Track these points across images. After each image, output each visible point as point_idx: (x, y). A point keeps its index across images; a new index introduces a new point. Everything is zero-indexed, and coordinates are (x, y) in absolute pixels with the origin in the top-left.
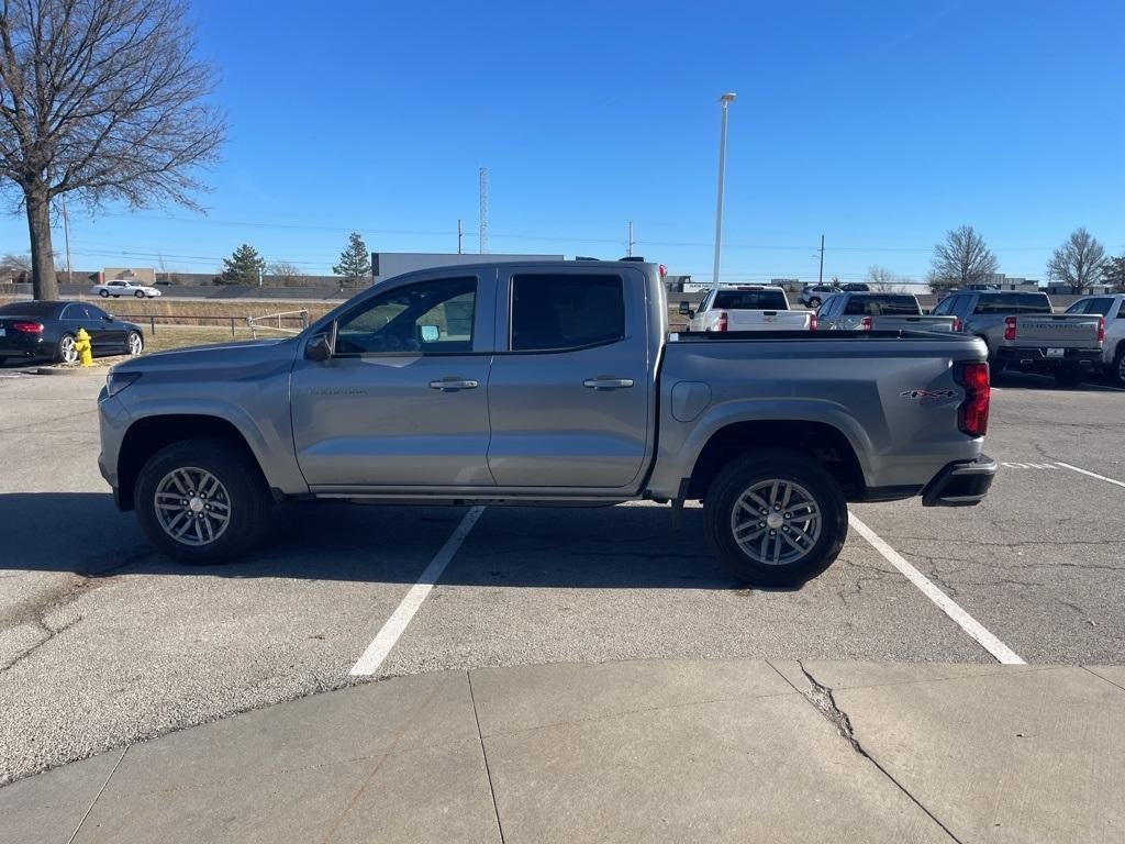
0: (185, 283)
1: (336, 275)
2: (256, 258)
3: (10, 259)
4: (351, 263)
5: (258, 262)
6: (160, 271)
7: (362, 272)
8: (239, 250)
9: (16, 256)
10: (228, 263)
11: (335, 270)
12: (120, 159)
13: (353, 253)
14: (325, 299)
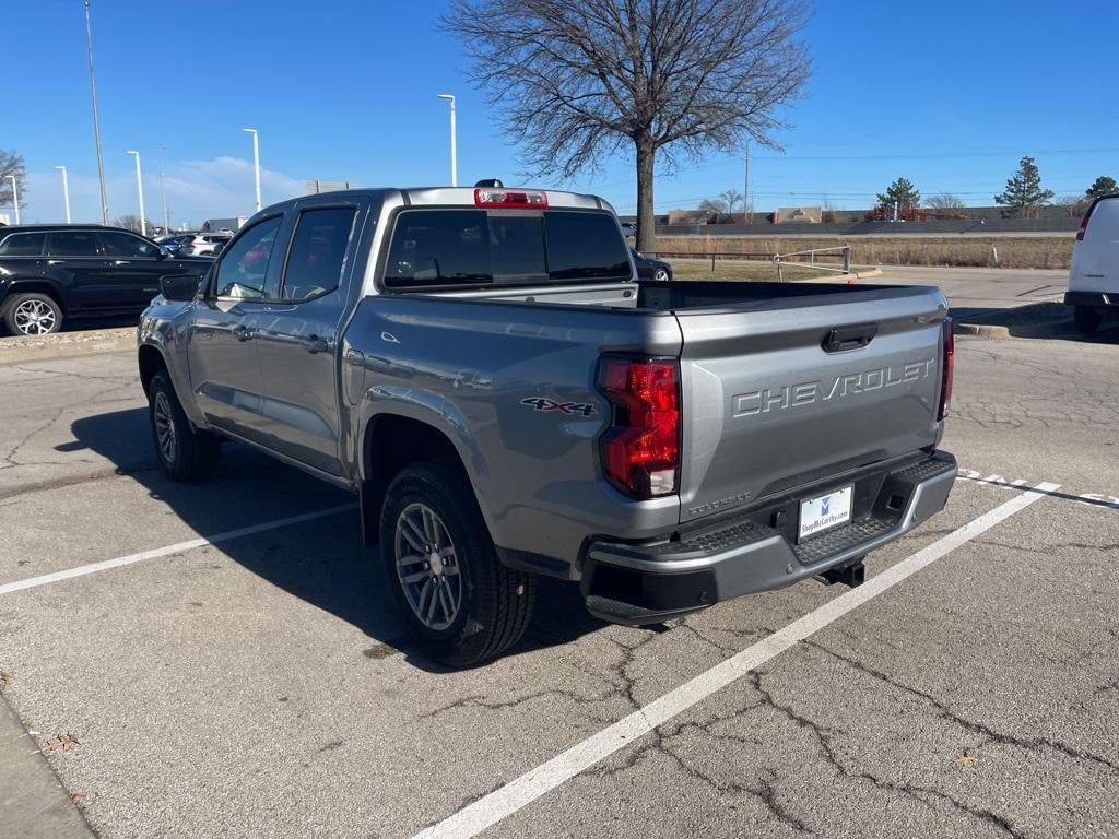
0: (838, 220)
1: (999, 205)
2: (910, 192)
3: (707, 204)
4: (1019, 191)
5: (912, 195)
6: (824, 209)
7: (1030, 200)
8: (894, 184)
9: (711, 200)
10: (882, 198)
11: (998, 200)
12: (714, 106)
13: (1021, 179)
14: (962, 233)
